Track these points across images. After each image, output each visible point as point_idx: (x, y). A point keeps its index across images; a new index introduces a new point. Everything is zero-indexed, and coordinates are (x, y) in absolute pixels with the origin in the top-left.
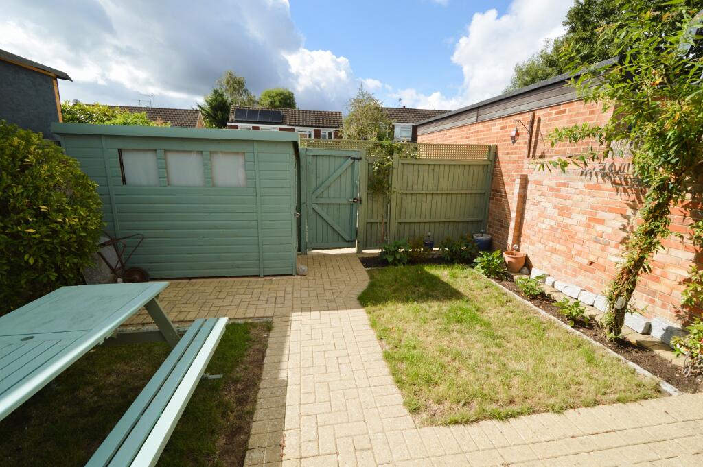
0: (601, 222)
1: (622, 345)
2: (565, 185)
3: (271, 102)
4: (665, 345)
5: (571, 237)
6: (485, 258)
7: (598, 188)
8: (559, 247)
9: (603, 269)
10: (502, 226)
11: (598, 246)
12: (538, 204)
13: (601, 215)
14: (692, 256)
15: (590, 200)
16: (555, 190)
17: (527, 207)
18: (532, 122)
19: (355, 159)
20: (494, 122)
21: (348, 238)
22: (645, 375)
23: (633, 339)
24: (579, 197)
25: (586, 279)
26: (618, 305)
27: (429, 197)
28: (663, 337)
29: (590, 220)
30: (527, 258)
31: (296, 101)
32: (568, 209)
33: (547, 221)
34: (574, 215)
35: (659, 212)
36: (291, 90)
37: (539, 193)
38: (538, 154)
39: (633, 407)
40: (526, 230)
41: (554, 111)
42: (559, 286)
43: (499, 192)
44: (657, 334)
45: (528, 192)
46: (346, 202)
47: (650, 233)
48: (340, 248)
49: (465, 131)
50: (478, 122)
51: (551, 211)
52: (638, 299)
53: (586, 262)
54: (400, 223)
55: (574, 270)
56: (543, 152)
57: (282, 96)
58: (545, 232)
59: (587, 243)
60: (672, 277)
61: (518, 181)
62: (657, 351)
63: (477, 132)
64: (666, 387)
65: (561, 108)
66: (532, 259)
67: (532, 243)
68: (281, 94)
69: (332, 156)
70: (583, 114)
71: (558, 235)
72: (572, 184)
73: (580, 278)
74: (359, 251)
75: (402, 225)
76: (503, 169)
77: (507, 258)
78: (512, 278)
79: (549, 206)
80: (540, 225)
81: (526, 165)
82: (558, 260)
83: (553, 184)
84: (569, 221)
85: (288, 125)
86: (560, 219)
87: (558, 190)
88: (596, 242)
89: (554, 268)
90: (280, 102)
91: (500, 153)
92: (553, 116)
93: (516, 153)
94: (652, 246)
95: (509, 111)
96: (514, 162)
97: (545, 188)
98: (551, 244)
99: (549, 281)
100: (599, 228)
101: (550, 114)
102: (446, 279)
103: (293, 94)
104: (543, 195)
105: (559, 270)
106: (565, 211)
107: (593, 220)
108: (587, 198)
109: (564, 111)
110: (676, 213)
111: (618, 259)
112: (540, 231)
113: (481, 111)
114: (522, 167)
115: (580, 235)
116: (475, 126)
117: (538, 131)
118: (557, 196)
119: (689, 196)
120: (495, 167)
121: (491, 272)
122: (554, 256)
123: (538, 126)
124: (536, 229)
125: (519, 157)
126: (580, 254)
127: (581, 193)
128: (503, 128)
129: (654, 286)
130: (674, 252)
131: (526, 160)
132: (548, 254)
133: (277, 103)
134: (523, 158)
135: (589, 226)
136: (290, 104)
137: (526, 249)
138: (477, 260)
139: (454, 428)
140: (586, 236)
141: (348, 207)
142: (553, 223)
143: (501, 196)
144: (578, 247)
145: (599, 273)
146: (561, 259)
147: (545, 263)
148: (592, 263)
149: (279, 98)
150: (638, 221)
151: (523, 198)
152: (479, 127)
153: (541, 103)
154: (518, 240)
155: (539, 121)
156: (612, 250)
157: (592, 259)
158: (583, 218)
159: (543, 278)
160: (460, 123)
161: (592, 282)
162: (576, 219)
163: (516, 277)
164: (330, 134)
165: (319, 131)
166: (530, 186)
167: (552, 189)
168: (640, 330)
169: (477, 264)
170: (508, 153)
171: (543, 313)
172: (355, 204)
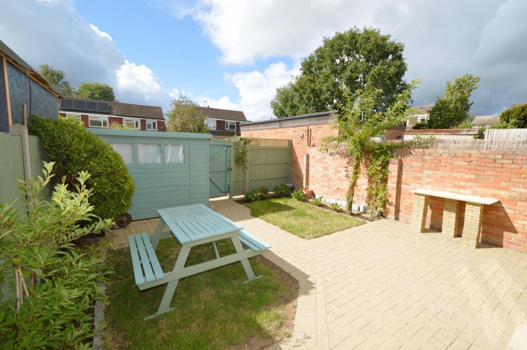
0: (340, 172)
1: (352, 214)
2: (325, 158)
3: (92, 94)
4: (365, 212)
5: (329, 179)
6: (296, 193)
7: (337, 159)
8: (325, 184)
9: (343, 190)
10: (298, 178)
11: (340, 181)
12: (314, 166)
13: (340, 169)
14: (367, 180)
15: (335, 164)
16: (321, 160)
17: (310, 168)
18: (308, 131)
19: (228, 147)
20: (289, 129)
21: (224, 191)
22: (361, 220)
23: (355, 213)
24: (331, 163)
25: (337, 196)
26: (350, 201)
27: (264, 165)
28: (364, 210)
29: (336, 171)
30: (312, 191)
31: (115, 95)
32: (327, 168)
33: (319, 173)
34: (330, 170)
35: (357, 167)
36: (110, 86)
37: (315, 162)
38: (312, 145)
39: (360, 226)
40: (311, 179)
41: (317, 127)
42: (327, 201)
43: (295, 162)
44: (362, 210)
45: (310, 161)
46: (223, 170)
47: (356, 173)
48: (219, 197)
49: (273, 131)
50: (280, 127)
51: (320, 169)
52: (355, 199)
53: (336, 189)
54: (251, 180)
55: (332, 193)
56: (314, 144)
57: (102, 90)
58: (319, 178)
59: (336, 181)
60: (363, 189)
61: (305, 157)
62: (363, 215)
63: (280, 132)
64: (367, 221)
65: (319, 126)
66: (314, 191)
67: (314, 184)
68: (100, 88)
69: (216, 145)
70: (328, 129)
71: (324, 179)
72: (327, 157)
73: (335, 196)
74: (230, 198)
75: (252, 181)
76: (296, 151)
77: (305, 192)
78: (308, 201)
79: (319, 167)
80: (316, 176)
81: (308, 150)
82: (325, 189)
83: (320, 157)
84: (328, 173)
85: (117, 115)
86: (324, 172)
87: (323, 160)
88: (339, 180)
89: (324, 194)
90: (100, 95)
91: (294, 143)
92: (317, 129)
93: (302, 144)
94: (357, 177)
95: (297, 124)
96: (301, 148)
97: (317, 159)
98: (322, 183)
99: (323, 200)
100: (339, 174)
101: (315, 128)
102: (283, 203)
103: (112, 89)
104: (316, 162)
105: (327, 194)
106: (326, 169)
107: (337, 171)
108: (334, 163)
109: (320, 128)
110: (362, 166)
111: (346, 185)
112: (317, 178)
113: (282, 123)
114: (306, 150)
115: (333, 178)
116: (278, 130)
117: (310, 135)
118: (323, 163)
119: (364, 160)
120: (292, 150)
121: (299, 199)
122: (324, 189)
123: (311, 133)
124: (315, 178)
125: (304, 146)
126: (333, 186)
127: (331, 161)
128: (294, 132)
129: (359, 193)
130: (362, 180)
131: (307, 148)
132: (321, 188)
133: (97, 96)
134: (305, 146)
135: (335, 174)
136: (109, 97)
137: (311, 187)
138: (293, 194)
139: (316, 239)
140: (335, 178)
141: (224, 173)
142: (322, 174)
143: (297, 164)
144: (333, 183)
145: (341, 192)
146: (326, 189)
147: (320, 192)
148: (338, 189)
149: (99, 91)
150: (351, 169)
151: (308, 164)
152: (281, 130)
153: (311, 123)
154: (307, 184)
155: (311, 130)
156: (344, 182)
157: (338, 187)
158: (333, 171)
159: (321, 198)
160: (270, 127)
161: (340, 196)
162: (331, 172)
163: (310, 200)
164: (154, 124)
165: (145, 120)
166: (310, 159)
167: (320, 160)
168: (357, 210)
169: (292, 196)
170: (298, 144)
171: (325, 210)
172: (228, 171)
